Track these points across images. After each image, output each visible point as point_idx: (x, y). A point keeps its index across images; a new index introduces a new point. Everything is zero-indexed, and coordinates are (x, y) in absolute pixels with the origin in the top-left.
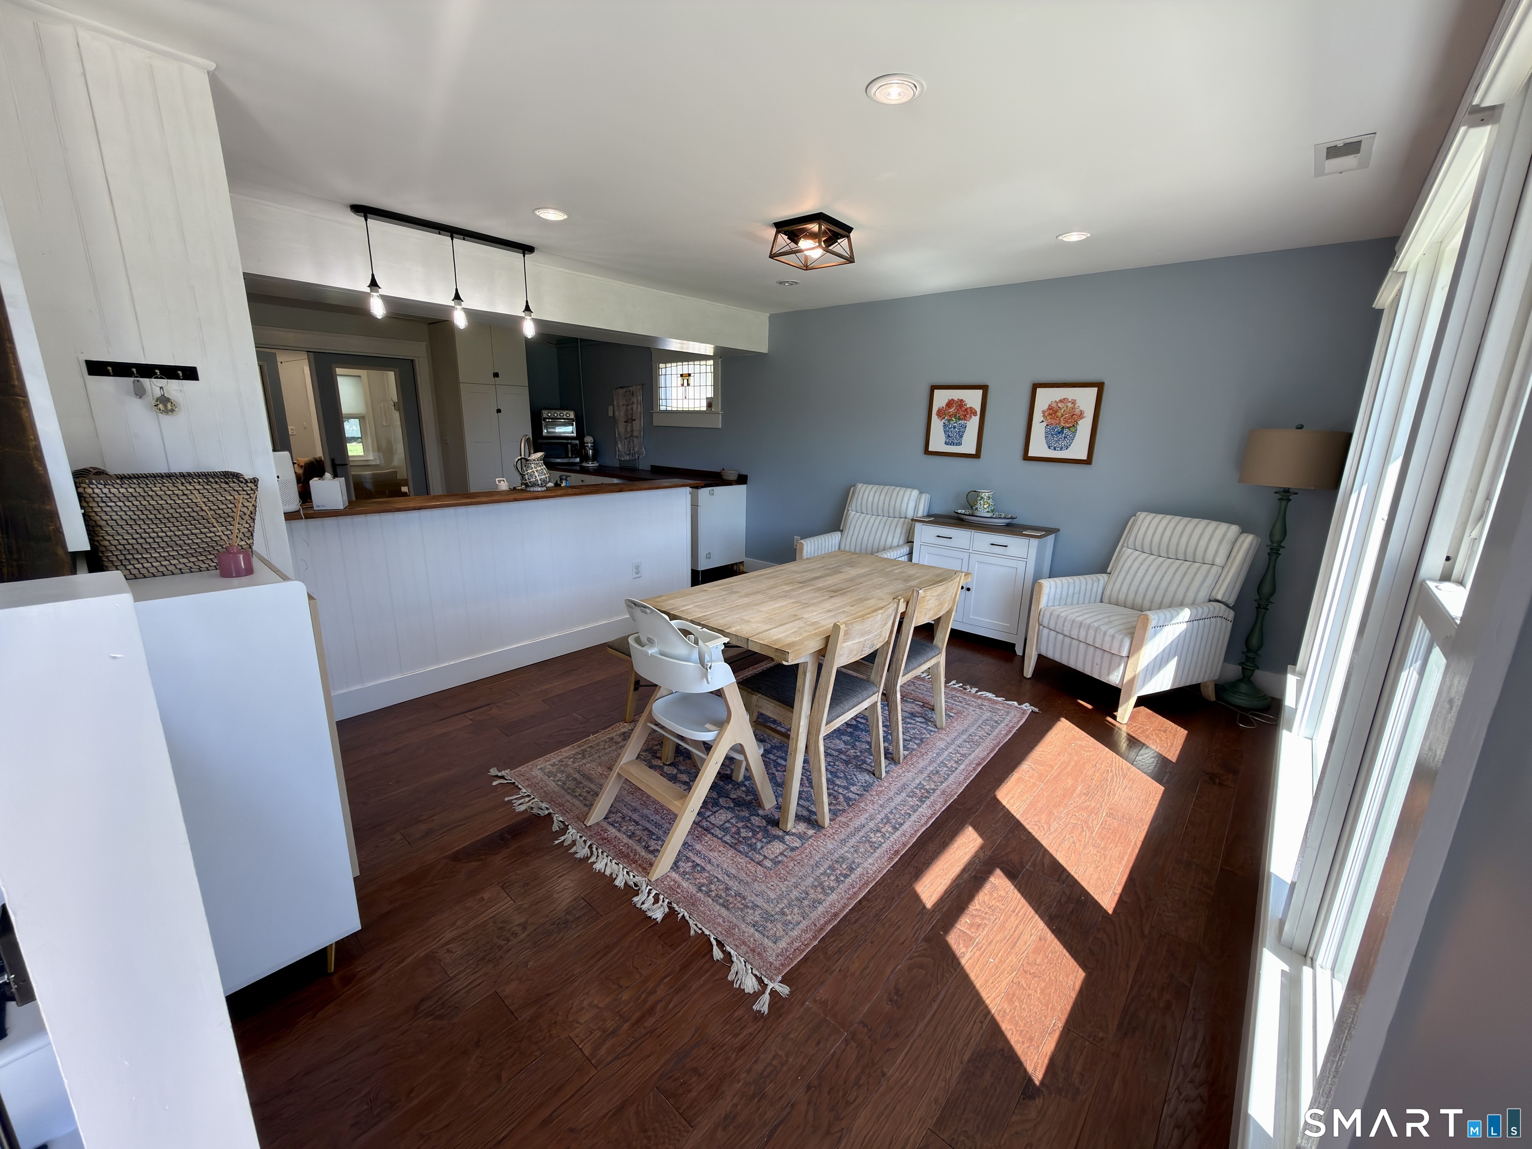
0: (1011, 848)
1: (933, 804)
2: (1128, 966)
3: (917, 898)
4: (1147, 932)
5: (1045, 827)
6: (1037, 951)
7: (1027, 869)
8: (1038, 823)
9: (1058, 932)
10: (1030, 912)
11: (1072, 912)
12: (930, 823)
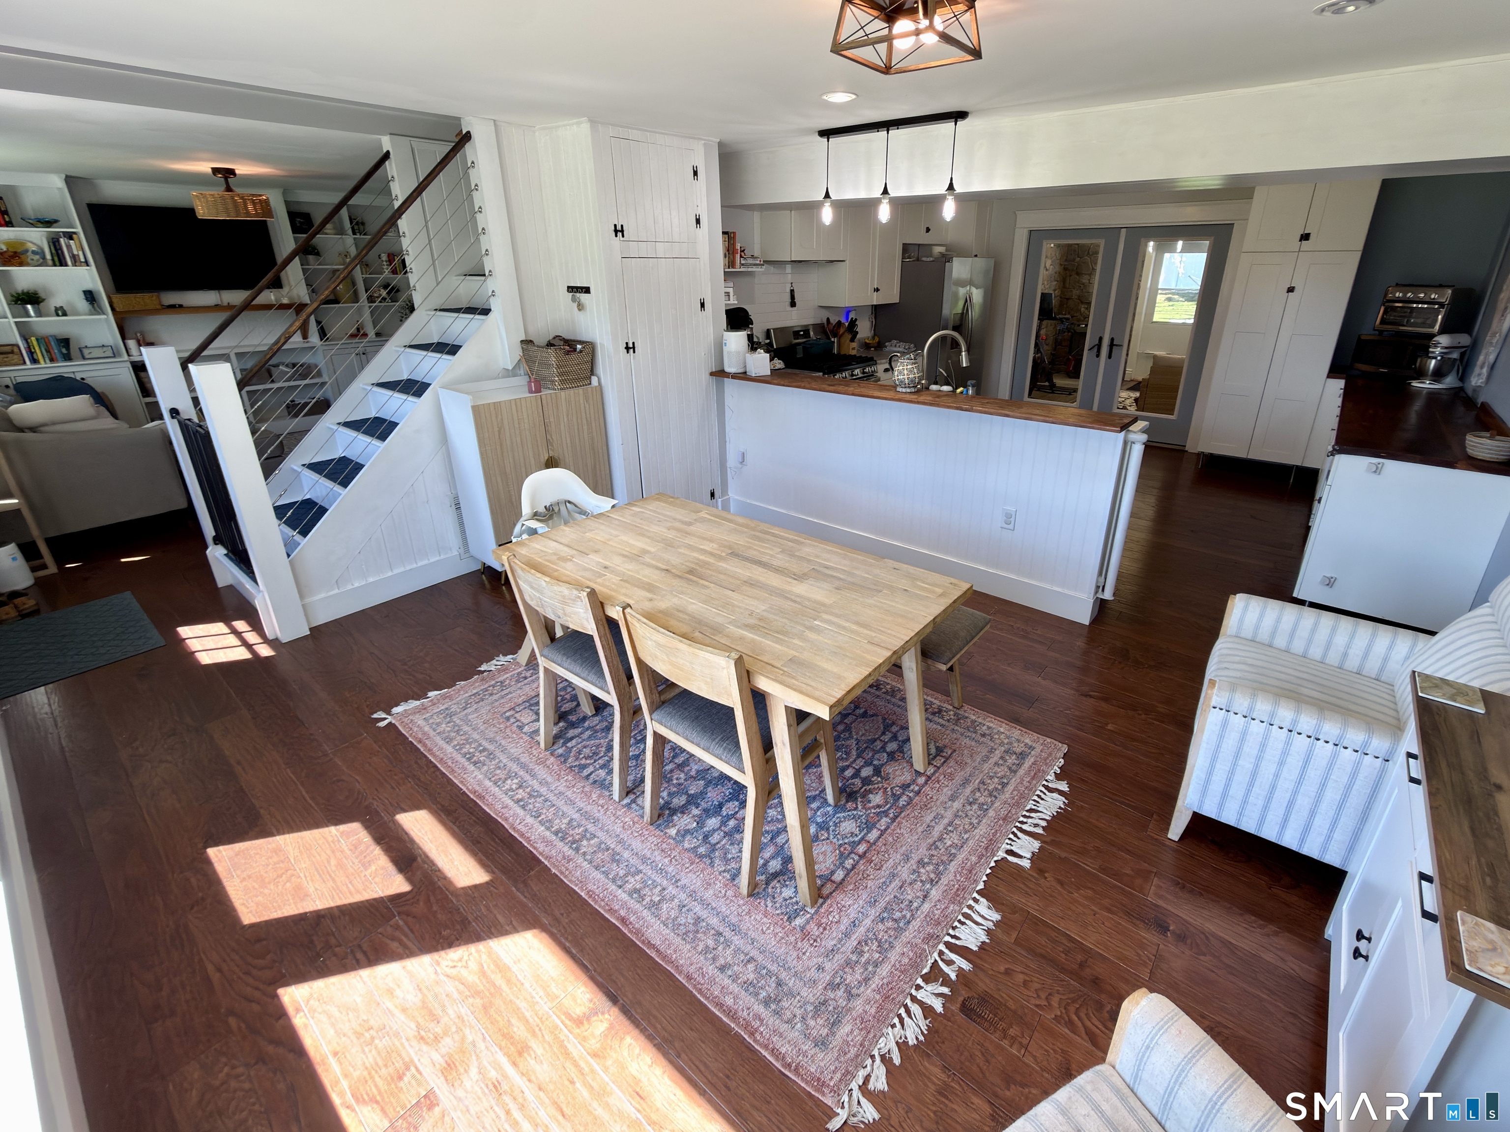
0: (436, 912)
1: (548, 843)
2: (219, 970)
3: (415, 806)
4: (232, 1021)
5: (452, 970)
6: (298, 888)
7: (395, 917)
8: (464, 963)
9: (301, 918)
10: (340, 898)
11: (312, 942)
12: (516, 835)
